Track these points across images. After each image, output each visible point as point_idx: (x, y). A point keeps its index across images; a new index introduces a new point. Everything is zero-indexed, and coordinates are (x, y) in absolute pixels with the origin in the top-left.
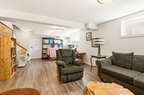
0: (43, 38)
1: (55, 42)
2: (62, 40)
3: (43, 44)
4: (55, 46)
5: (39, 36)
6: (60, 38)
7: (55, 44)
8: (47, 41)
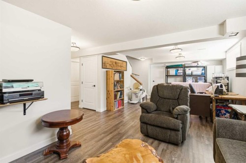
0: (168, 67)
1: (188, 72)
2: (205, 68)
3: (168, 76)
4: (187, 79)
5: (163, 65)
6: (199, 63)
7: (189, 76)
8: (172, 72)
